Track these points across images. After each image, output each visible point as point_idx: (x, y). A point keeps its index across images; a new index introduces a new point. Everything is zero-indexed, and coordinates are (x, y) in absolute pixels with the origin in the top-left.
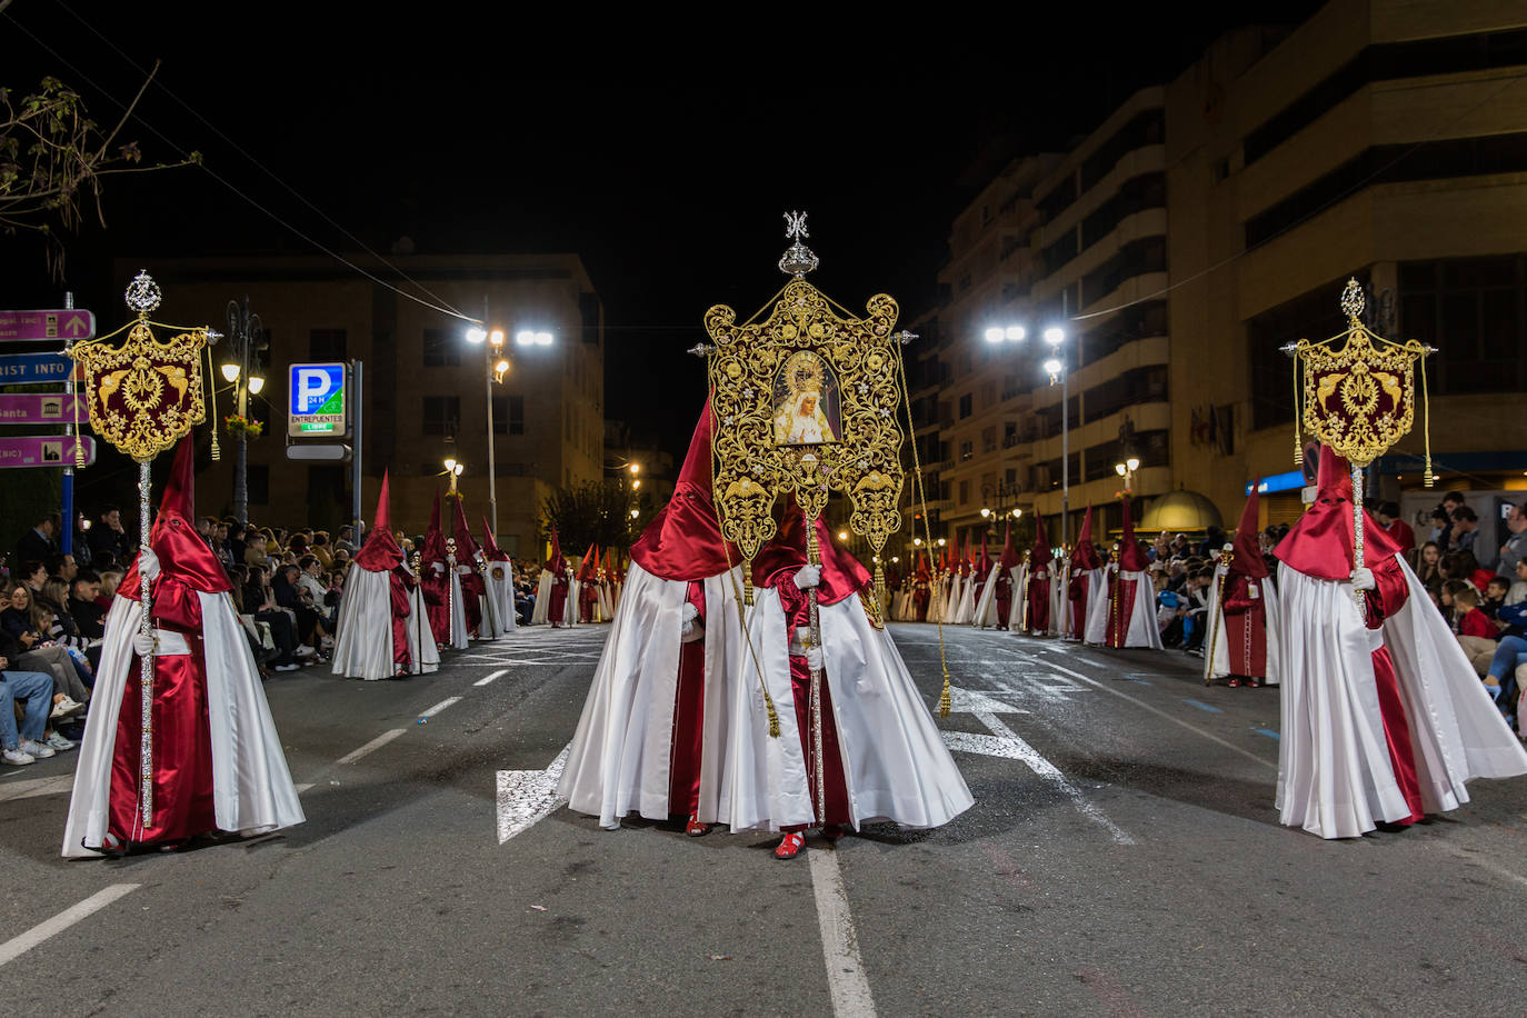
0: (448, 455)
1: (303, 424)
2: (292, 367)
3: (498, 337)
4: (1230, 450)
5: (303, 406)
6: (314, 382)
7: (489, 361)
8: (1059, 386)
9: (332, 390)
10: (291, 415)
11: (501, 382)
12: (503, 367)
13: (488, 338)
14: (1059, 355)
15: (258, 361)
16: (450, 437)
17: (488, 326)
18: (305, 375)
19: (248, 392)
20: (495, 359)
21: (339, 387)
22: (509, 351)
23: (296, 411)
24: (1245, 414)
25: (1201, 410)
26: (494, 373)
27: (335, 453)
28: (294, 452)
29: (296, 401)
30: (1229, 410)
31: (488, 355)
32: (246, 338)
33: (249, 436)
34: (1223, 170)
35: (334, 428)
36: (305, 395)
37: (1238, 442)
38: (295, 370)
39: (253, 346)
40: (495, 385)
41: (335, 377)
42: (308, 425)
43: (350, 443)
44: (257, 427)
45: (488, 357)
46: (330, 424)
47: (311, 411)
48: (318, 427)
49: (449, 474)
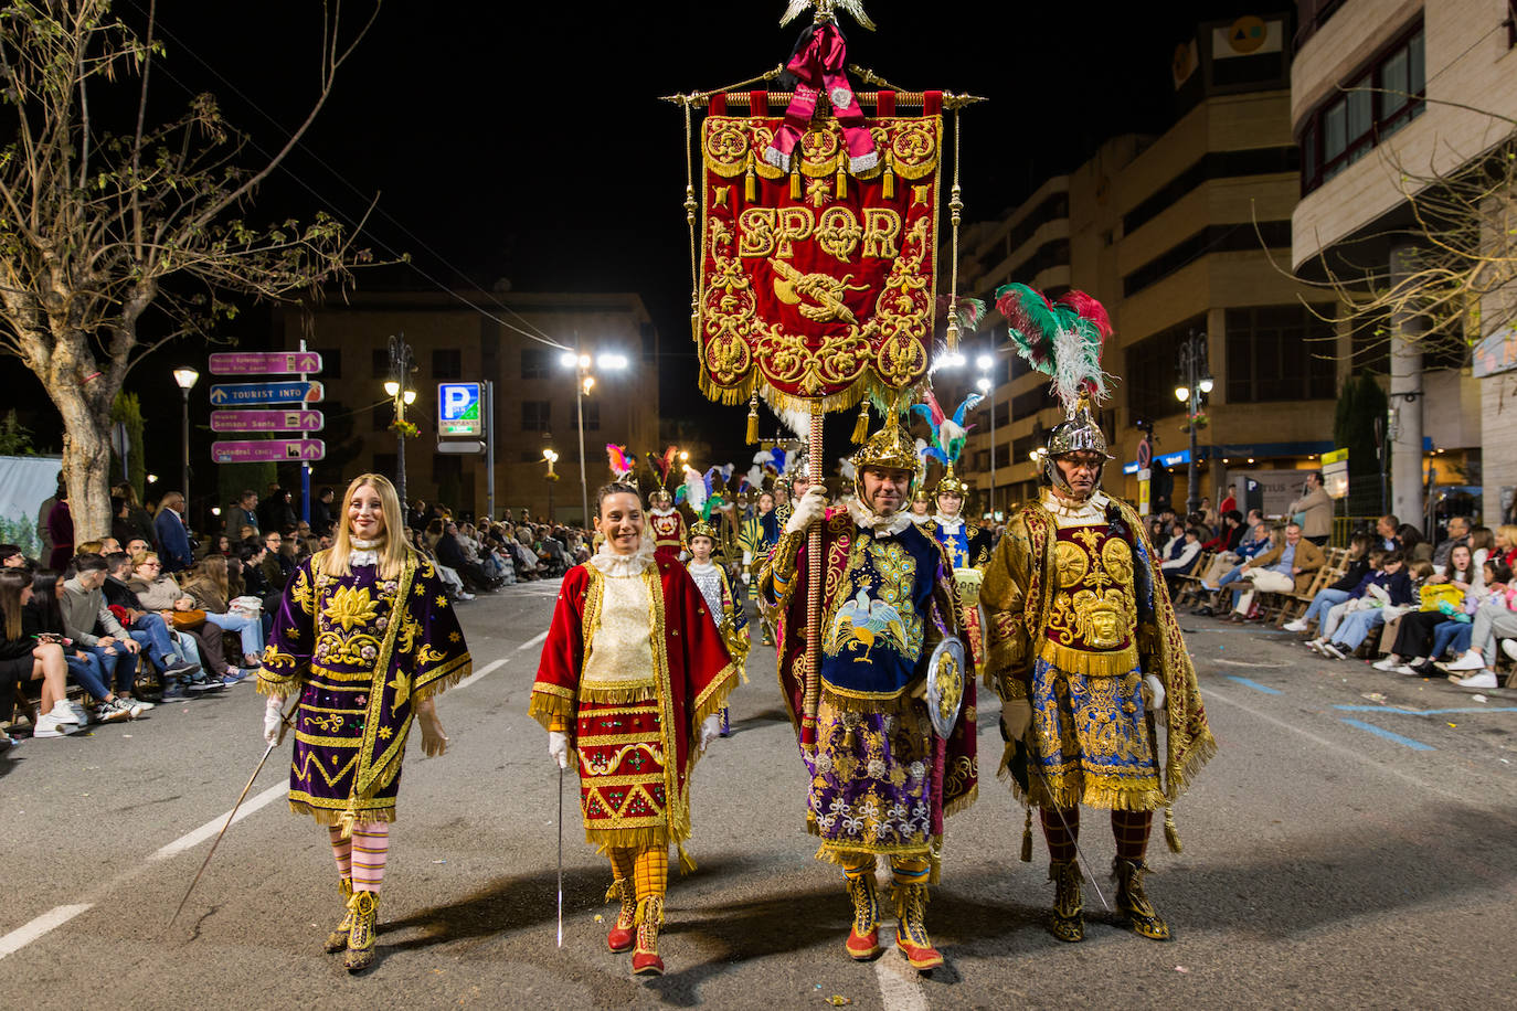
1: (450, 426)
2: (440, 385)
3: (585, 361)
5: (449, 414)
6: (457, 396)
7: (579, 379)
9: (471, 402)
10: (440, 420)
11: (588, 394)
12: (588, 385)
13: (578, 361)
14: (989, 376)
15: (411, 380)
17: (579, 351)
18: (450, 391)
19: (405, 404)
20: (583, 377)
21: (476, 400)
22: (593, 372)
23: (444, 417)
26: (583, 387)
27: (475, 447)
28: (443, 447)
29: (444, 410)
30: (1112, 414)
31: (578, 374)
32: (402, 364)
33: (408, 435)
34: (1109, 239)
35: (473, 430)
36: (451, 406)
37: (1119, 436)
38: (443, 388)
39: (407, 369)
40: (584, 396)
41: (473, 393)
42: (453, 428)
43: (485, 440)
45: (578, 376)
46: (470, 426)
47: (455, 418)
48: (461, 429)
49: (547, 461)
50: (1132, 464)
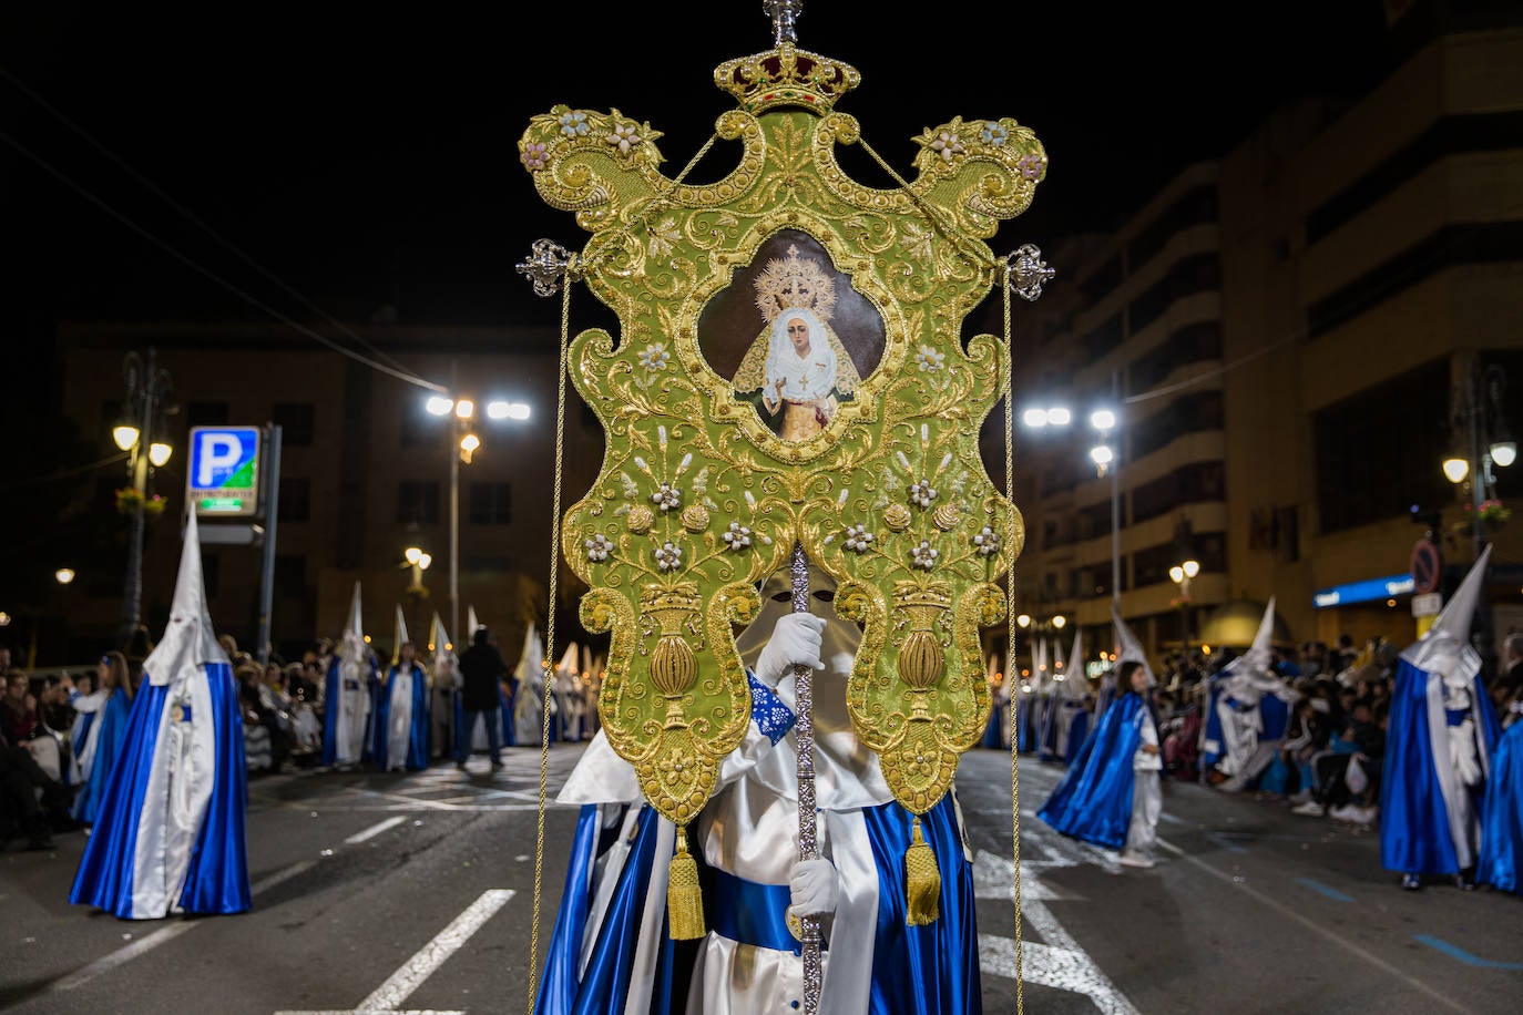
0: (411, 544)
1: (204, 499)
2: (194, 431)
3: (465, 409)
4: (1295, 556)
5: (206, 478)
6: (221, 450)
7: (454, 436)
8: (1108, 477)
9: (243, 459)
10: (190, 488)
11: (468, 461)
12: (470, 445)
13: (453, 411)
14: (1109, 441)
15: (162, 424)
17: (455, 395)
18: (210, 440)
19: (150, 464)
20: (462, 433)
21: (251, 455)
22: (479, 426)
23: (196, 484)
24: (1310, 517)
25: (1261, 511)
26: (460, 450)
27: (241, 535)
29: (196, 472)
30: (1293, 512)
31: (451, 430)
32: (149, 398)
33: (148, 514)
34: (1283, 251)
35: (243, 505)
36: (209, 465)
37: (1305, 547)
38: (198, 434)
39: (159, 410)
40: (462, 464)
41: (247, 444)
42: (210, 500)
43: (262, 523)
44: (158, 504)
45: (454, 432)
46: (239, 499)
47: (215, 484)
48: (224, 504)
49: (411, 567)
50: (1328, 591)
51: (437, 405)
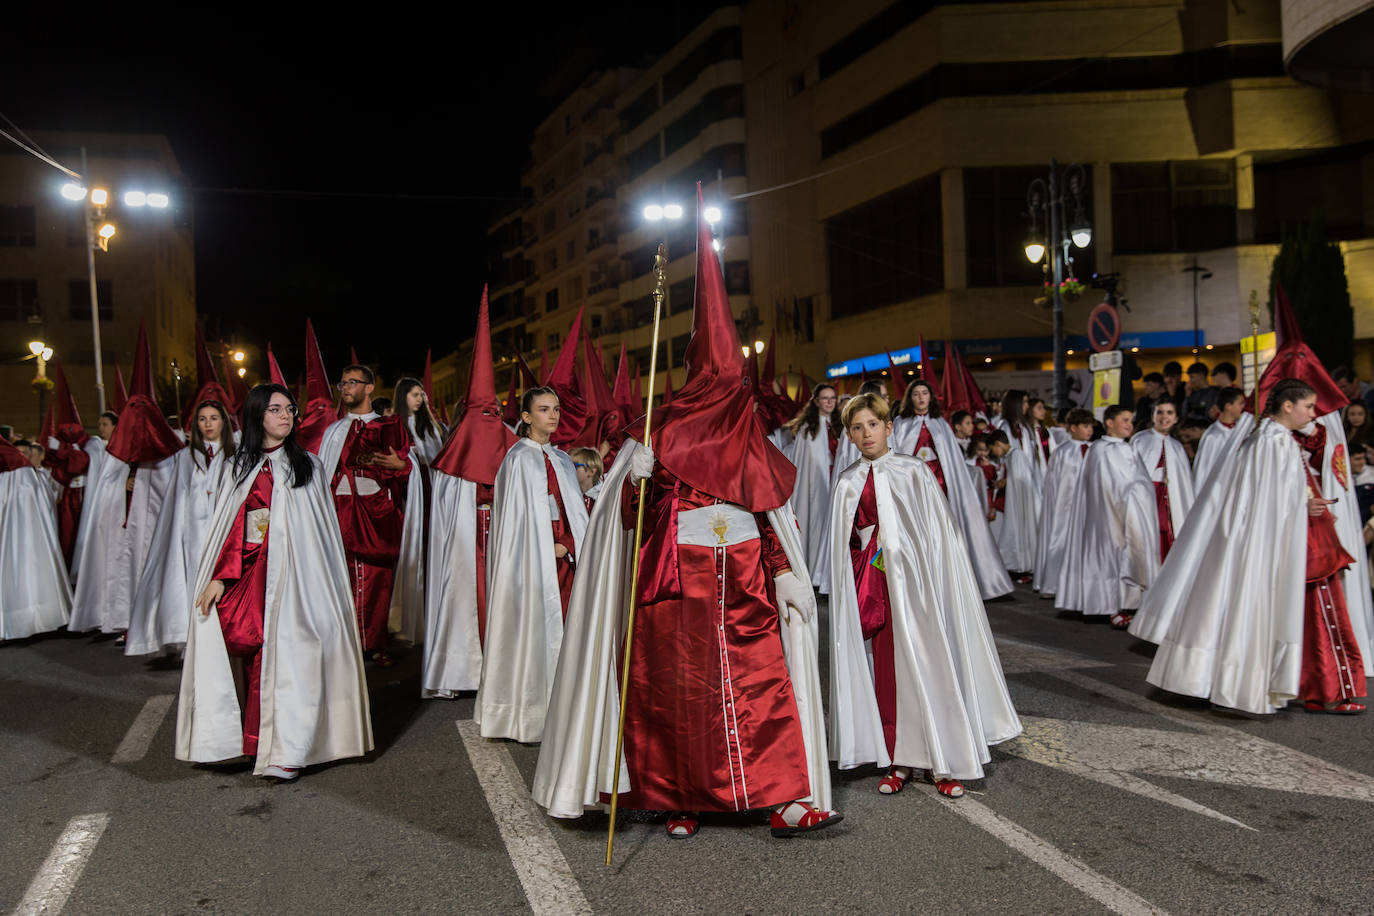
0: (35, 337)
3: (100, 197)
4: (811, 338)
7: (90, 224)
11: (106, 249)
12: (107, 232)
13: (89, 195)
16: (36, 317)
17: (90, 181)
20: (98, 222)
22: (114, 213)
24: (824, 304)
25: (785, 300)
26: (97, 238)
30: (809, 303)
31: (88, 215)
34: (800, 84)
37: (819, 330)
40: (99, 252)
45: (88, 219)
49: (36, 358)
50: (839, 365)
51: (71, 191)
